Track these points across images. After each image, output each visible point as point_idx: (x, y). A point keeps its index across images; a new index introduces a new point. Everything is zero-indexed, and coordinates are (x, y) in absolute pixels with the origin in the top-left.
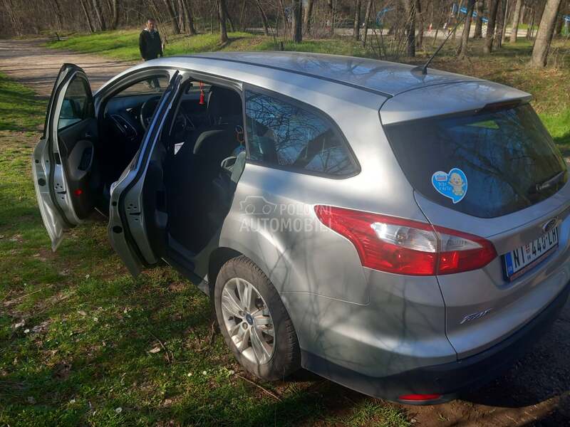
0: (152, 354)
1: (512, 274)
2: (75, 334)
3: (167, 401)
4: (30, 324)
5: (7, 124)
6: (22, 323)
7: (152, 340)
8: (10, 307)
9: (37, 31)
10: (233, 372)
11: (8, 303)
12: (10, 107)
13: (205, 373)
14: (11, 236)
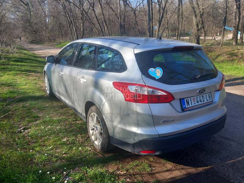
0: (63, 141)
1: (186, 108)
2: (38, 133)
3: (64, 155)
4: (24, 129)
5: (34, 71)
6: (22, 129)
7: (65, 137)
8: (19, 124)
9: (53, 41)
10: (91, 149)
11: (19, 123)
12: (37, 65)
13: (80, 148)
14: (26, 104)
